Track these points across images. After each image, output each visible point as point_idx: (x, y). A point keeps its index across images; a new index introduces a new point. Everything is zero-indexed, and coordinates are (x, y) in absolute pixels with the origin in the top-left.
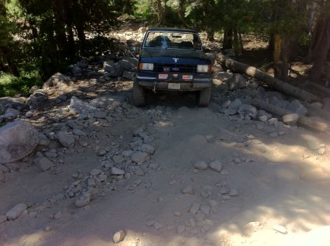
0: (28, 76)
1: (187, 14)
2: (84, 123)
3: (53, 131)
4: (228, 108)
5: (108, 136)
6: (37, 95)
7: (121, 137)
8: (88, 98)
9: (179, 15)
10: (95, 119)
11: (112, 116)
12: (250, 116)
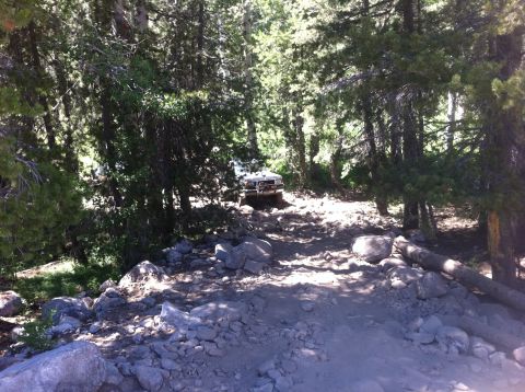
0: (100, 263)
1: (344, 174)
2: (179, 348)
3: (128, 360)
4: (418, 331)
5: (216, 373)
6: (110, 295)
7: (238, 376)
8: (189, 303)
9: (333, 176)
10: (197, 342)
11: (224, 337)
12: (458, 348)
